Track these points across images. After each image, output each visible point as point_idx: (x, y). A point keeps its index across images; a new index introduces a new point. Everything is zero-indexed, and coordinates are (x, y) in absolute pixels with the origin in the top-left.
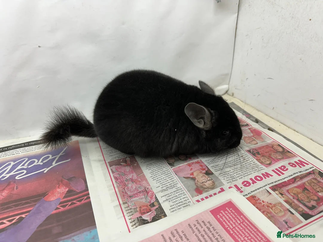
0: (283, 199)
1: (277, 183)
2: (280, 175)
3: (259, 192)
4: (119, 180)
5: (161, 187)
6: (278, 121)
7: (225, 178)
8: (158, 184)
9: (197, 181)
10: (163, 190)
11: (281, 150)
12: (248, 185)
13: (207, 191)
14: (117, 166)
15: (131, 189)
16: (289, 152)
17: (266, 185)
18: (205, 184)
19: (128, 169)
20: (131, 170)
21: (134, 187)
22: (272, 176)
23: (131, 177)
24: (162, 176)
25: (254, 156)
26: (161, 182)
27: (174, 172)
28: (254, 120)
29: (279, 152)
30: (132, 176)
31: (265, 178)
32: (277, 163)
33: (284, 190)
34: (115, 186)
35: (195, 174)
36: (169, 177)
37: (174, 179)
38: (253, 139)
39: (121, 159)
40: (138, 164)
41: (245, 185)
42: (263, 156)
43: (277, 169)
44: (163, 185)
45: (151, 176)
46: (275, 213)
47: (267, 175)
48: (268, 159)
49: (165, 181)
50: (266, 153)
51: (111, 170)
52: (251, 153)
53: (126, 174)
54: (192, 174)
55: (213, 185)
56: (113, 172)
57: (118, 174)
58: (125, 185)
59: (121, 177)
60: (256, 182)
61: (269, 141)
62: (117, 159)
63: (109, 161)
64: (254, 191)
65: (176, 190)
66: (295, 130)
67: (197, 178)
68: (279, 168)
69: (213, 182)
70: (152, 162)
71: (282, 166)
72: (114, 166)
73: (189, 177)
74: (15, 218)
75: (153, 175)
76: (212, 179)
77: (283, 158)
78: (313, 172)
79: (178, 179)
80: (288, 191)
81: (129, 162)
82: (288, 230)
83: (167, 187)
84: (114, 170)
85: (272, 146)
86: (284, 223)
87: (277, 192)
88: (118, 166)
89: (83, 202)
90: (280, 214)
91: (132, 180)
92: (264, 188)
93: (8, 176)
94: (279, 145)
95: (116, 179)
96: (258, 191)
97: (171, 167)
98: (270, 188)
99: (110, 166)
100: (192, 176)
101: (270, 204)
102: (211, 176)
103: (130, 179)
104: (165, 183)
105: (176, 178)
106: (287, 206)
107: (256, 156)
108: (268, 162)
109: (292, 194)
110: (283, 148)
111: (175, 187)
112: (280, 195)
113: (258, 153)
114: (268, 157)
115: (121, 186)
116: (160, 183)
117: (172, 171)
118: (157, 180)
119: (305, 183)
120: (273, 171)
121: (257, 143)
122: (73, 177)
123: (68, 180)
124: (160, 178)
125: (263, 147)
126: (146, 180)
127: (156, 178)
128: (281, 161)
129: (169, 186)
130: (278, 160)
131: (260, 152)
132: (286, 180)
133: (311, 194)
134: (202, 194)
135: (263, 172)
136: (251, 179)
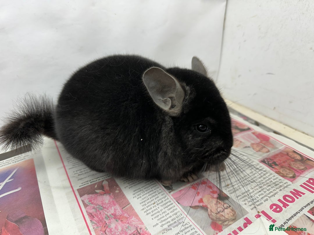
2: (312, 192)
3: (298, 219)
4: (96, 218)
5: (160, 224)
6: (281, 122)
7: (246, 202)
8: (155, 221)
9: (211, 210)
10: (164, 230)
11: (298, 157)
12: (278, 209)
13: (227, 225)
14: (90, 195)
15: (116, 231)
16: (309, 160)
17: (302, 209)
18: (221, 213)
19: (107, 199)
20: (111, 200)
21: (120, 229)
22: (304, 194)
23: (112, 211)
24: (158, 208)
25: (271, 168)
26: (159, 217)
27: (175, 198)
28: (253, 122)
29: (298, 160)
30: (115, 209)
31: (298, 198)
32: (302, 176)
34: (91, 228)
35: (205, 200)
36: (169, 208)
37: (177, 211)
38: (262, 145)
39: (96, 184)
40: (120, 190)
41: (275, 211)
42: (282, 167)
43: (304, 184)
44: (162, 221)
45: (143, 207)
47: (297, 193)
48: (289, 170)
49: (164, 215)
50: (284, 162)
51: (83, 201)
52: (266, 164)
53: (105, 208)
54: (201, 201)
55: (234, 215)
56: (86, 205)
57: (94, 208)
58: (106, 226)
59: (98, 213)
60: (288, 205)
61: (281, 148)
62: (90, 184)
63: (78, 188)
64: (290, 219)
65: (183, 228)
66: (304, 133)
67: (209, 206)
68: (307, 181)
69: (233, 210)
70: (140, 186)
71: (310, 179)
72: (86, 196)
73: (198, 206)
75: (145, 206)
76: (230, 206)
77: (306, 169)
79: (183, 210)
81: (107, 188)
83: (169, 224)
84: (87, 201)
85: (286, 153)
88: (93, 196)
91: (115, 216)
92: (302, 213)
95: (91, 216)
96: (295, 218)
97: (170, 192)
98: (308, 212)
99: (81, 196)
100: (201, 204)
102: (226, 201)
103: (113, 214)
104: (165, 218)
105: (179, 208)
107: (273, 168)
108: (291, 175)
110: (300, 155)
111: (180, 223)
113: (275, 164)
114: (288, 168)
115: (100, 229)
116: (157, 218)
117: (172, 197)
118: (152, 214)
120: (301, 186)
121: (269, 151)
122: (24, 218)
123: (16, 222)
124: (156, 211)
125: (277, 155)
126: (137, 216)
127: (150, 211)
128: (306, 173)
129: (172, 222)
130: (302, 171)
131: (277, 162)
134: (222, 231)
135: (291, 189)
136: (279, 200)
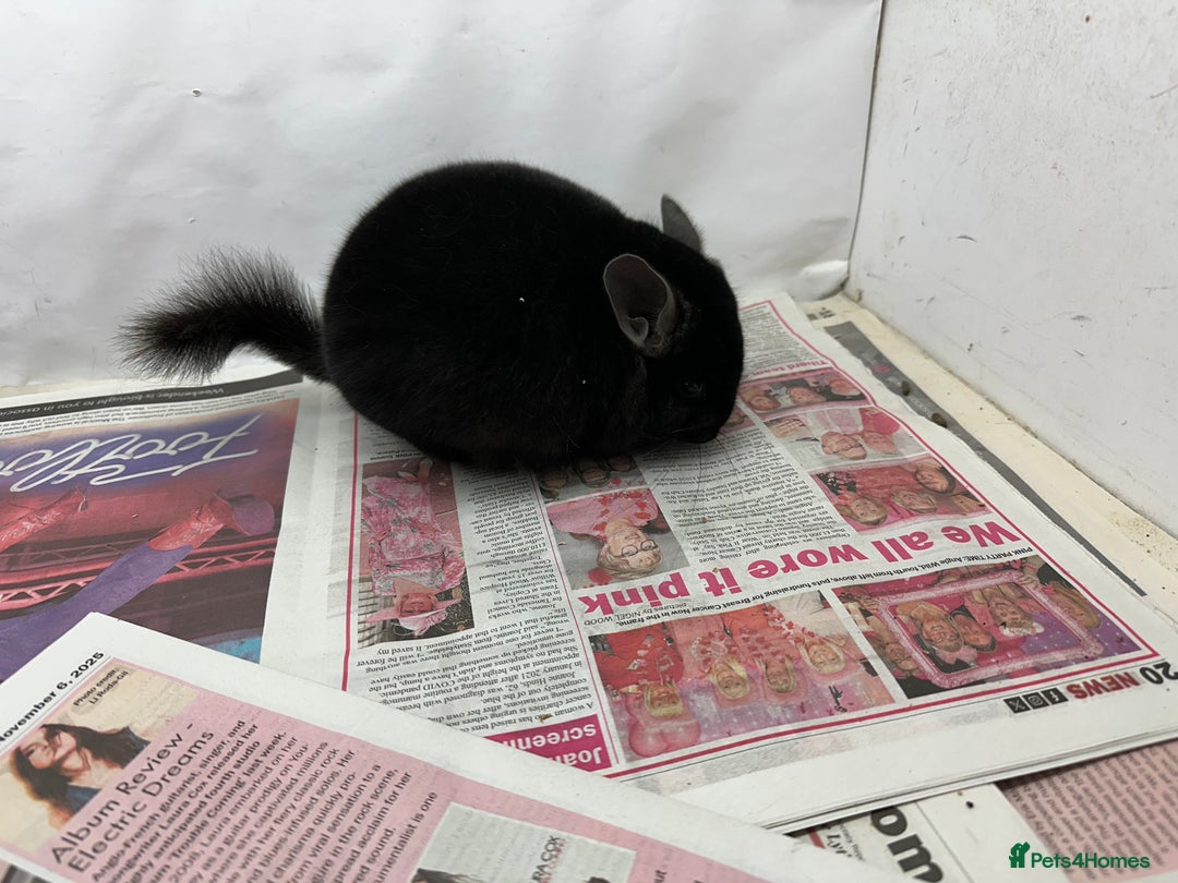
0: (866, 627)
1: (868, 581)
2: (891, 559)
3: (793, 597)
4: (374, 518)
5: (493, 552)
6: (981, 393)
7: (701, 546)
8: (488, 545)
9: (609, 548)
10: (494, 562)
11: (941, 483)
12: (766, 572)
13: (623, 579)
14: (384, 478)
15: (402, 546)
16: (968, 494)
17: (827, 581)
18: (628, 558)
19: (414, 491)
20: (422, 496)
21: (412, 543)
22: (862, 557)
23: (413, 514)
24: (507, 525)
25: (832, 494)
26: (498, 541)
27: (549, 515)
28: (899, 384)
29: (934, 490)
30: (420, 512)
31: (835, 561)
32: (902, 523)
33: (882, 604)
34: (357, 531)
35: (610, 528)
36: (526, 528)
37: (540, 536)
38: (856, 441)
39: (407, 460)
40: (450, 484)
41: (757, 574)
42: (863, 497)
43: (892, 542)
44: (500, 548)
45: (476, 520)
46: (812, 660)
47: (849, 553)
48: (878, 506)
49: (510, 539)
50: (880, 488)
51: (364, 486)
52: (826, 483)
53: (403, 506)
54: (602, 527)
55: (652, 563)
56: (365, 493)
57: (379, 501)
58: (387, 533)
59: (384, 510)
60: (797, 568)
61: (911, 455)
62: (394, 458)
63: (368, 461)
64: (775, 592)
65: (533, 566)
66: (1027, 429)
67: (610, 540)
68: (903, 538)
69: (655, 555)
70: (493, 482)
71: (914, 534)
72: (375, 479)
73: (588, 535)
74: (58, 587)
75: (482, 519)
76: (656, 547)
77: (933, 511)
78: (1021, 566)
79: (553, 538)
80: (893, 609)
81: (425, 473)
82: (831, 714)
83: (510, 555)
84: (371, 488)
85: (914, 470)
86: (828, 694)
87: (851, 606)
88: (389, 480)
89: (250, 562)
90: (827, 669)
91: (414, 524)
92: (815, 588)
93: (74, 474)
94: (943, 471)
95: (367, 512)
97: (546, 503)
98: (835, 590)
100: (596, 533)
101: (811, 634)
102: (656, 537)
103: (410, 519)
104: (510, 544)
105: (546, 532)
106: (867, 649)
107: (838, 494)
108: (873, 518)
109: (904, 618)
110: (952, 480)
111: (532, 558)
112: (859, 616)
113: (851, 487)
114: (879, 501)
115: (373, 535)
116: (494, 542)
117: (545, 512)
118: (488, 533)
119: (969, 593)
120: (878, 545)
121: (864, 457)
122: (247, 496)
123: (230, 500)
124: (500, 530)
125: (881, 469)
126: (457, 531)
127: (487, 528)
128: (920, 519)
129: (516, 554)
130: (912, 513)
132: (907, 576)
133: (976, 628)
134: (606, 584)
135: (839, 543)
136: (786, 558)
